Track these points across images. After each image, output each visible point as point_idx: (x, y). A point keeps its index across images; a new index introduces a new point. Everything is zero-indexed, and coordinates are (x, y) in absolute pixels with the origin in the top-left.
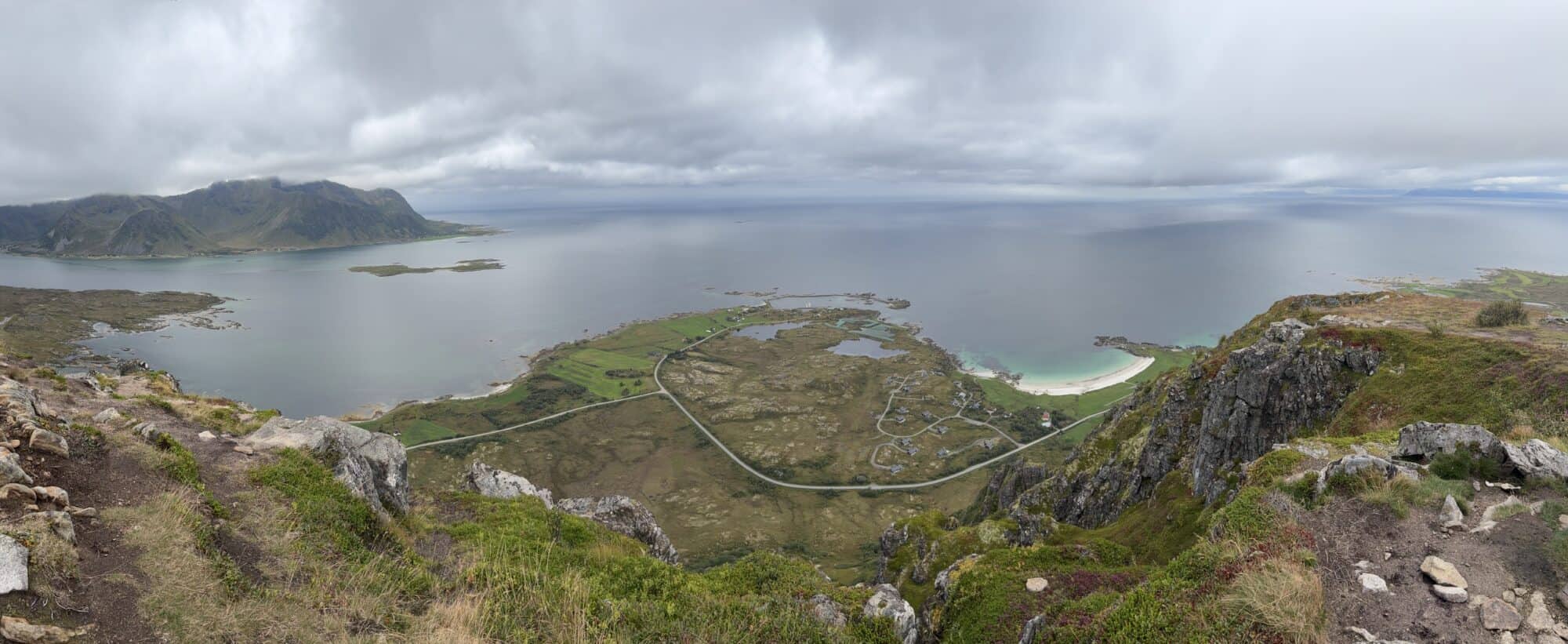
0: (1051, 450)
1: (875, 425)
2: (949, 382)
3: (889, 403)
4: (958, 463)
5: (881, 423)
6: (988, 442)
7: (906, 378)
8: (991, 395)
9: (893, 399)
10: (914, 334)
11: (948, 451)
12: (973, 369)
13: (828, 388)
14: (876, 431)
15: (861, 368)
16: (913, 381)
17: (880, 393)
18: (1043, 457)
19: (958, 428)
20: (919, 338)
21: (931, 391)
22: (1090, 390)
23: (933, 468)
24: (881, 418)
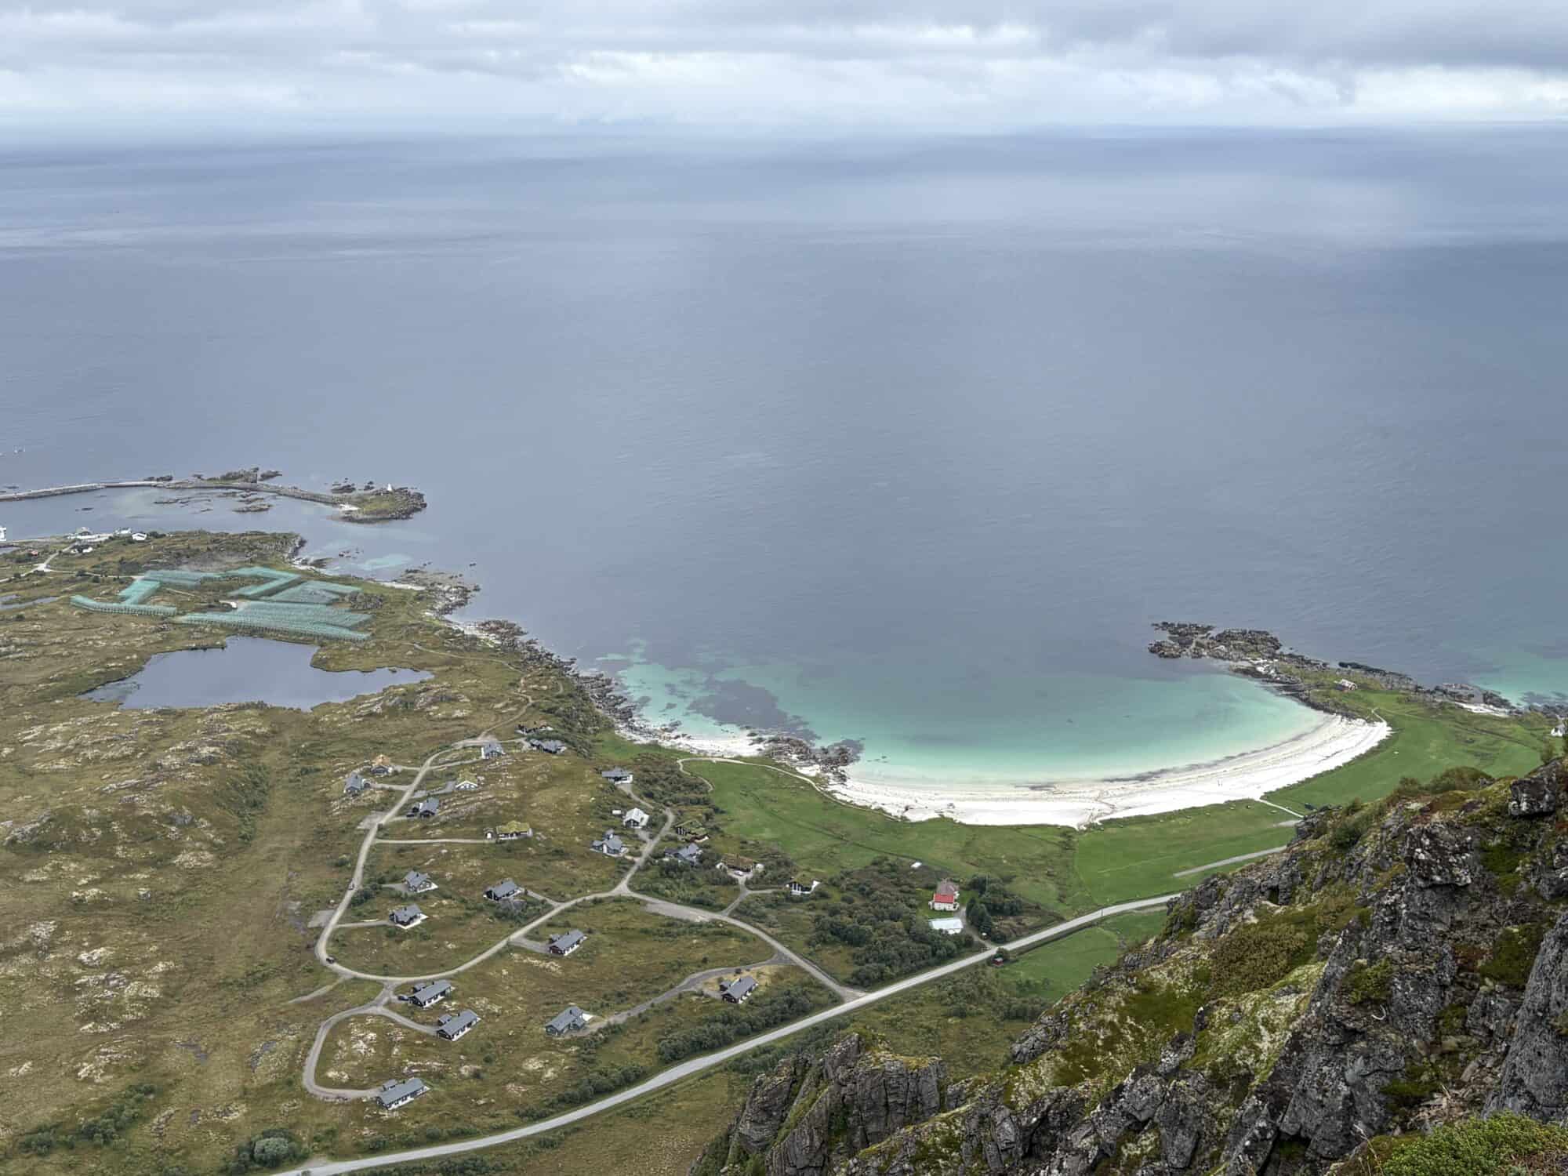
0: (962, 1014)
1: (310, 947)
2: (588, 772)
3: (362, 861)
4: (624, 1054)
5: (334, 940)
6: (732, 980)
7: (422, 771)
8: (742, 817)
9: (372, 849)
10: (447, 610)
11: (587, 1017)
12: (675, 725)
13: (110, 839)
14: (315, 971)
15: (236, 749)
16: (451, 775)
17: (323, 832)
18: (932, 1037)
19: (624, 934)
20: (465, 624)
21: (519, 810)
22: (1120, 815)
23: (535, 1077)
24: (332, 920)
